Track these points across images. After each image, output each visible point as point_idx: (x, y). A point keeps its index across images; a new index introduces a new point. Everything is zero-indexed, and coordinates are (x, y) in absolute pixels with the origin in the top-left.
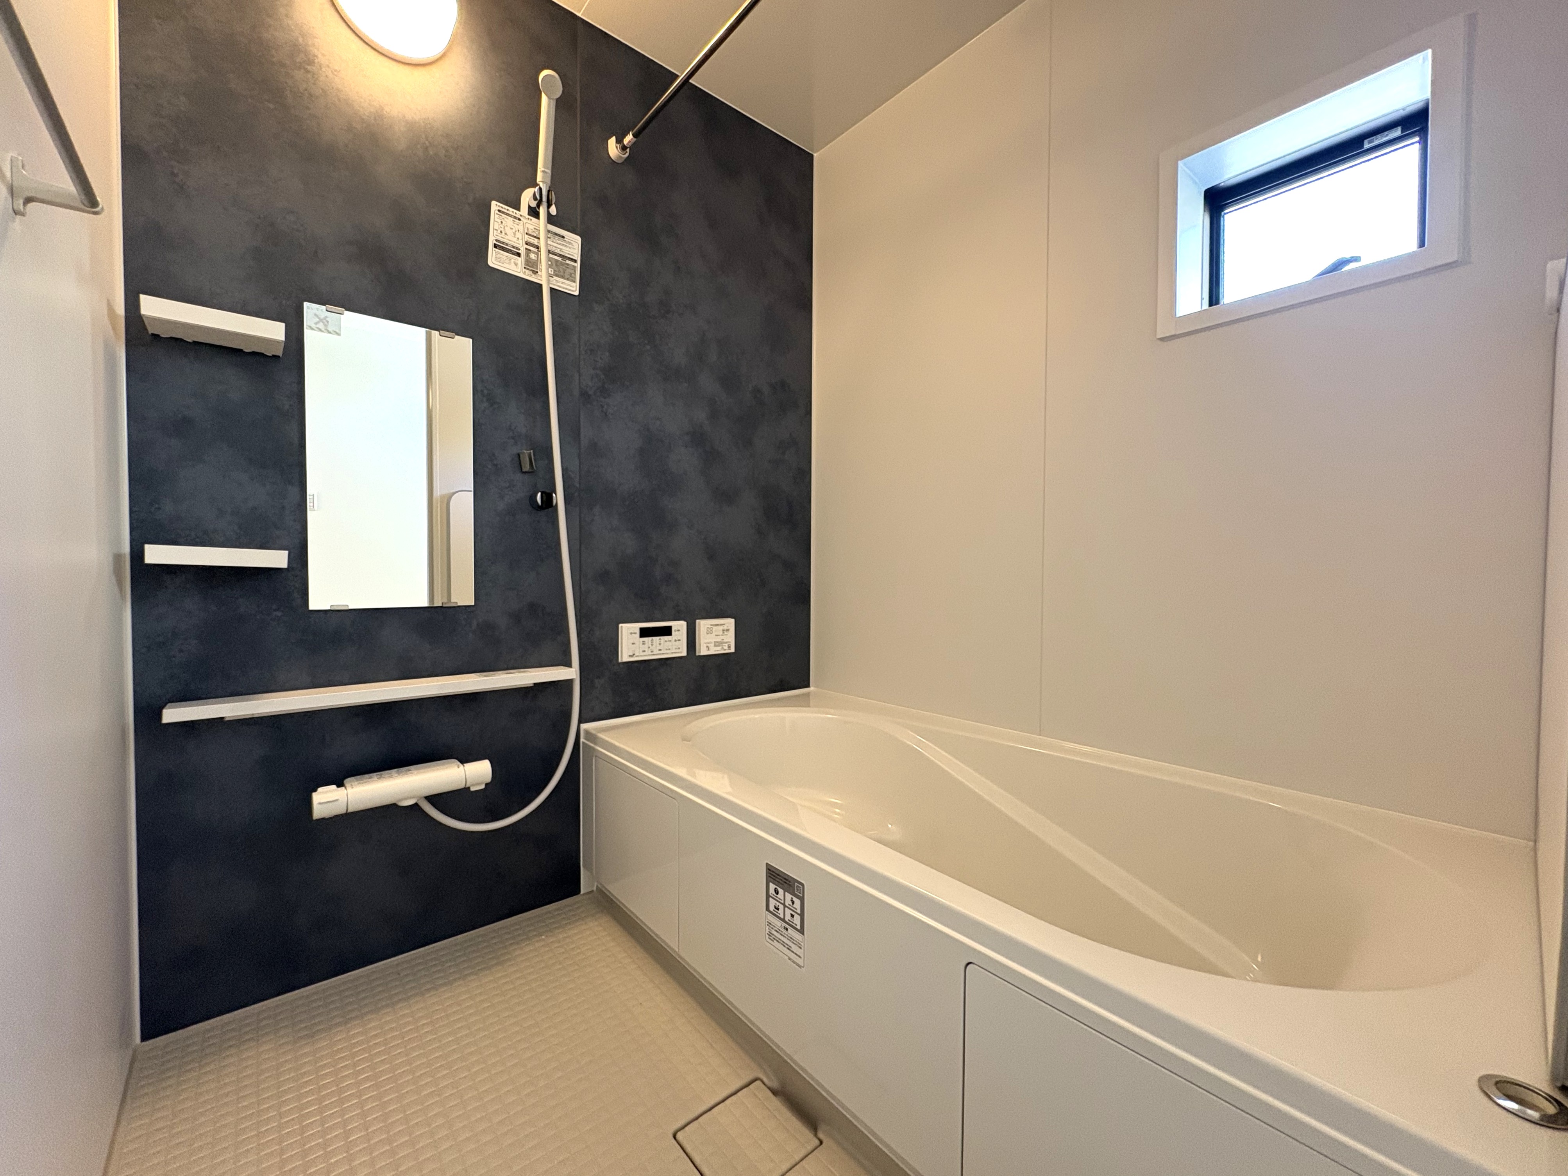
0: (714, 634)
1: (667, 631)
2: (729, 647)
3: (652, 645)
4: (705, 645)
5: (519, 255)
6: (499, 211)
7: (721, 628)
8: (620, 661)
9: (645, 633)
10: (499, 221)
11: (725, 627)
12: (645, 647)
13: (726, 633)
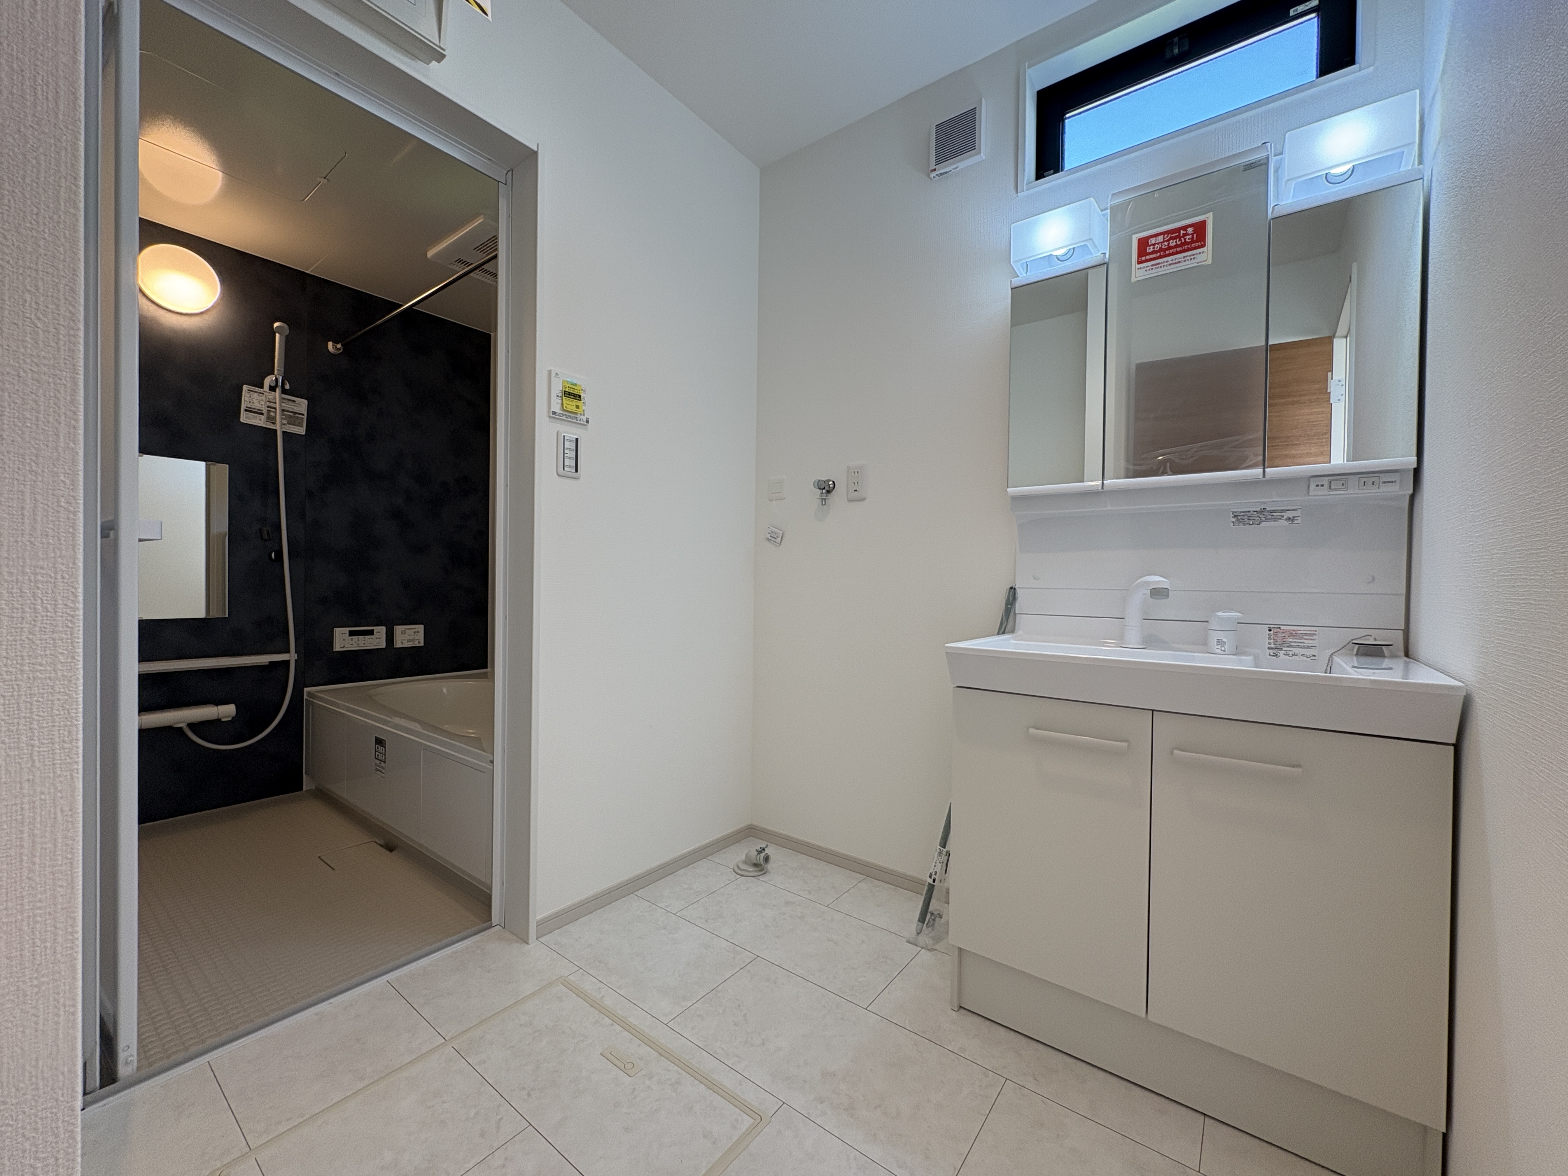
0: (407, 634)
1: (371, 633)
3: (358, 641)
4: (400, 642)
5: (262, 414)
6: (248, 390)
7: (413, 631)
8: (334, 650)
9: (352, 634)
10: (248, 396)
12: (353, 642)
13: (416, 634)
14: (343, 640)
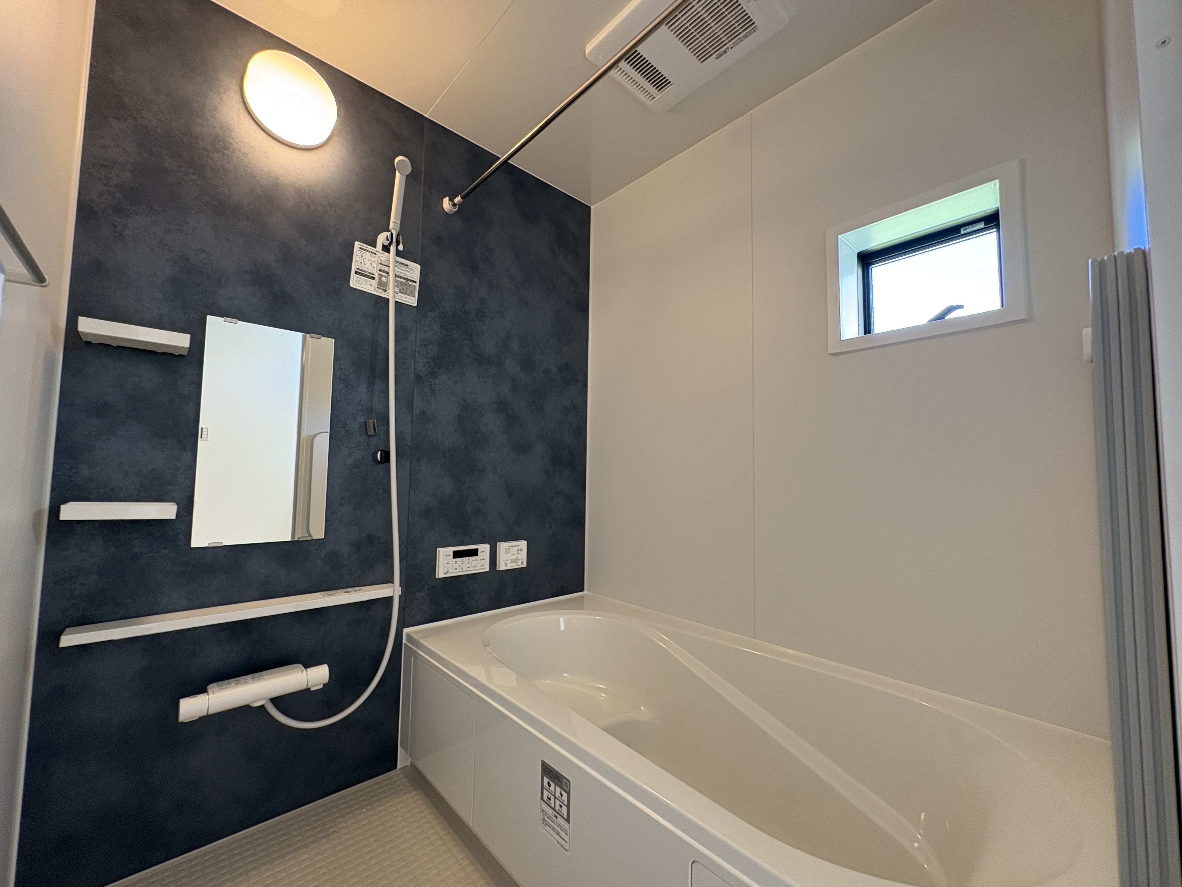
0: (511, 553)
1: (474, 553)
2: (522, 563)
3: (462, 564)
4: (504, 563)
5: (373, 278)
6: (360, 248)
7: (516, 548)
8: (437, 577)
9: (457, 555)
10: (360, 255)
11: (519, 548)
12: (457, 566)
13: (520, 552)
14: (447, 564)
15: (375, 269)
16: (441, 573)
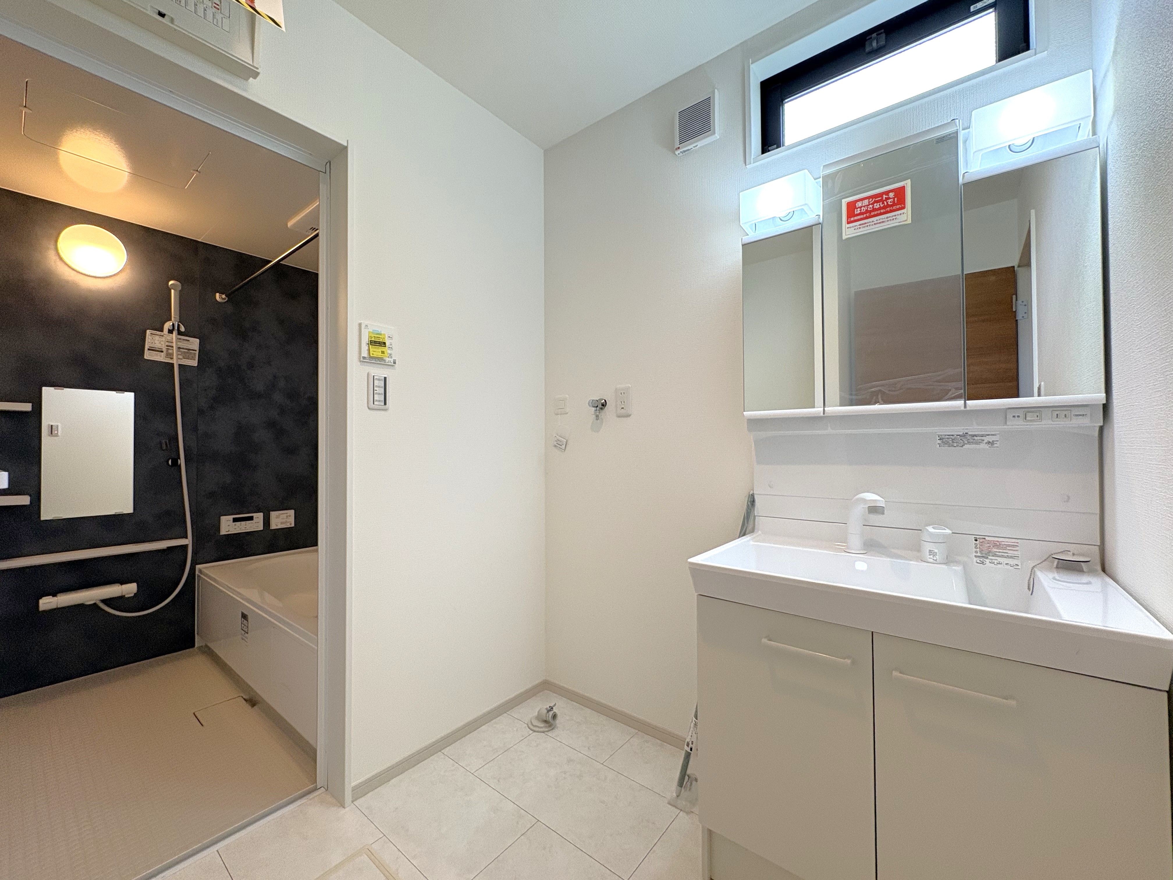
0: (280, 518)
1: (251, 518)
2: (291, 524)
3: (241, 525)
4: (275, 524)
5: (162, 352)
6: (151, 334)
8: (221, 534)
9: (235, 520)
10: (151, 338)
11: (288, 515)
12: (236, 527)
14: (229, 526)
15: (163, 346)
16: (223, 532)
